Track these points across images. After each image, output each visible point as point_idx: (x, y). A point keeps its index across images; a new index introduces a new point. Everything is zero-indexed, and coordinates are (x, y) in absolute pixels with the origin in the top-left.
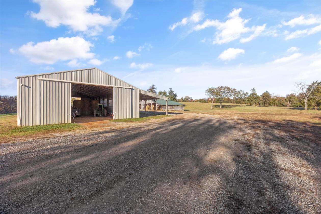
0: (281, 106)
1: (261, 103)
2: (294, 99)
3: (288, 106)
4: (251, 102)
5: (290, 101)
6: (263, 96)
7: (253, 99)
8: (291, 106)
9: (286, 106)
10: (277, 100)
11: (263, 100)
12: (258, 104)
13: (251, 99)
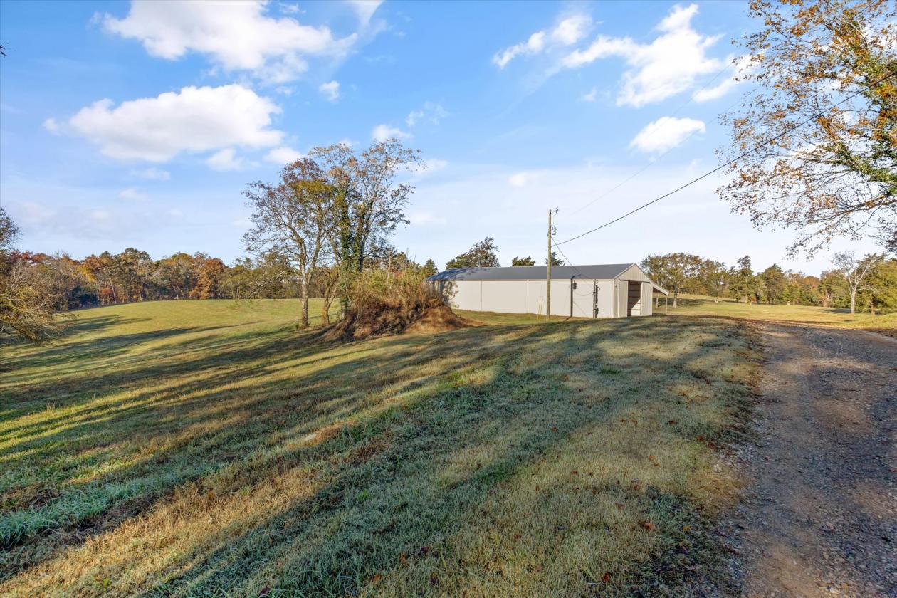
0: (808, 305)
1: (762, 295)
2: (841, 285)
3: (825, 303)
4: (739, 294)
5: (830, 291)
6: (768, 279)
7: (743, 286)
8: (833, 304)
9: (821, 304)
10: (799, 289)
11: (766, 287)
12: (754, 297)
13: (740, 284)
